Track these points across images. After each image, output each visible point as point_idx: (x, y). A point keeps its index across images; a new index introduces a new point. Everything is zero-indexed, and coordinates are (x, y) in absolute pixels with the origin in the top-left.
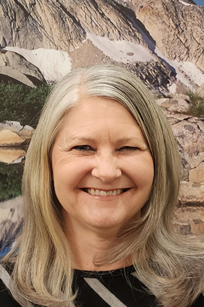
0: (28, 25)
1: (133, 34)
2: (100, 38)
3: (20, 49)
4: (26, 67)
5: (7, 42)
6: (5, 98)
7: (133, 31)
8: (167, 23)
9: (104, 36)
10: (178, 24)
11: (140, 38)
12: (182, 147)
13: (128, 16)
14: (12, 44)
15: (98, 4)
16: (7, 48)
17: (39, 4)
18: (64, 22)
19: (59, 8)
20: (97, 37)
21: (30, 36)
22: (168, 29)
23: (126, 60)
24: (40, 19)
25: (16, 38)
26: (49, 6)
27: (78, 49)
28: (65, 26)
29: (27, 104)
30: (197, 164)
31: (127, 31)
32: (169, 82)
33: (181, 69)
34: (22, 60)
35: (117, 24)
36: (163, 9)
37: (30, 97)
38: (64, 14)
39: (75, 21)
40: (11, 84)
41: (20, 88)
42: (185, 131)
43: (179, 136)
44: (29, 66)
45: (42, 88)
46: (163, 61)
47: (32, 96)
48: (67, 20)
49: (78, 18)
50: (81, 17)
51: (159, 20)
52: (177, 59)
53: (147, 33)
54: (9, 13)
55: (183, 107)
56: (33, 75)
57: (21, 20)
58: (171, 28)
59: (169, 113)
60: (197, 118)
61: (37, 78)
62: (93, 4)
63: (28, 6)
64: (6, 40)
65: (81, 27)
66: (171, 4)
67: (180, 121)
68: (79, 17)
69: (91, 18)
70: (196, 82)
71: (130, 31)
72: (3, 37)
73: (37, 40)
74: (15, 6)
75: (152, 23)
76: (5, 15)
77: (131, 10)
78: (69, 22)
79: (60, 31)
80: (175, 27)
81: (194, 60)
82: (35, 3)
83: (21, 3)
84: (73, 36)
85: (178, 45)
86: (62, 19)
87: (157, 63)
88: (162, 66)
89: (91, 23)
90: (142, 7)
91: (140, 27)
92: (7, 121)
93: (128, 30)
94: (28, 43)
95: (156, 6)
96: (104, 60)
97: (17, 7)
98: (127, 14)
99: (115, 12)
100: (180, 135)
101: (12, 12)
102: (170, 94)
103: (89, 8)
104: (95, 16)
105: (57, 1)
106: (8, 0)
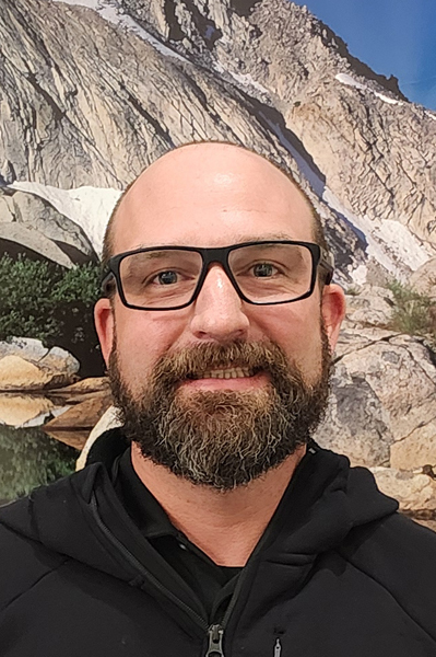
0: (61, 137)
1: (279, 161)
3: (43, 186)
4: (56, 225)
5: (17, 172)
6: (11, 290)
7: (278, 153)
8: (351, 139)
10: (372, 142)
11: (292, 169)
12: (376, 397)
13: (271, 124)
14: (27, 176)
15: (208, 97)
16: (16, 185)
17: (85, 93)
18: (136, 132)
19: (126, 104)
21: (65, 160)
22: (350, 151)
24: (86, 126)
25: (35, 163)
26: (106, 98)
28: (138, 140)
29: (57, 302)
30: (408, 432)
31: (267, 153)
32: (351, 262)
33: (377, 234)
34: (49, 211)
35: (246, 138)
36: (341, 109)
37: (63, 289)
38: (136, 115)
39: (159, 130)
40: (23, 259)
41: (44, 269)
42: (384, 364)
43: (371, 374)
44: (62, 222)
45: (89, 269)
46: (339, 217)
47: (68, 286)
48: (143, 127)
49: (166, 124)
50: (173, 121)
51: (332, 131)
52: (370, 213)
53: (309, 159)
54: (21, 112)
55: (379, 314)
56: (70, 241)
57: (47, 127)
58: (357, 148)
59: (352, 325)
60: (408, 337)
61: (80, 248)
62: (197, 96)
63: (62, 97)
64: (15, 166)
65: (171, 142)
66: (359, 99)
67: (374, 343)
68: (168, 122)
69: (192, 125)
70: (406, 263)
71: (272, 154)
72: (9, 162)
73: (79, 168)
74: (34, 97)
75: (319, 138)
76: (12, 116)
77: (275, 109)
78: (146, 133)
79: (128, 151)
80: (365, 148)
81: (404, 217)
82: (76, 92)
83: (48, 91)
85: (371, 184)
86: (133, 127)
87: (327, 221)
88: (338, 228)
89: (192, 135)
90: (298, 104)
91: (294, 144)
92: (15, 338)
93: (269, 150)
94: (61, 173)
95: (328, 104)
97: (39, 100)
98: (266, 117)
99: (243, 113)
100: (373, 371)
101: (29, 109)
102: (353, 285)
103: (188, 103)
104: (201, 120)
105: (123, 87)
106: (18, 83)
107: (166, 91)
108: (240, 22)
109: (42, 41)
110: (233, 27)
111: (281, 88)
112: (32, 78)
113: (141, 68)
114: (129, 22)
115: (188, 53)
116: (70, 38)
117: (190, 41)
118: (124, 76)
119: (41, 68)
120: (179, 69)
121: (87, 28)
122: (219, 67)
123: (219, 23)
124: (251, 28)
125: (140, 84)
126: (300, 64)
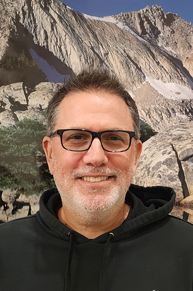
1: (181, 79)
2: (156, 81)
7: (180, 76)
9: (159, 79)
11: (185, 81)
13: (177, 64)
15: (155, 55)
17: (111, 54)
18: (129, 68)
19: (126, 58)
20: (154, 80)
23: (174, 98)
24: (111, 66)
26: (119, 56)
27: (139, 89)
28: (130, 71)
31: (176, 76)
35: (168, 70)
38: (129, 62)
39: (137, 67)
48: (132, 66)
53: (191, 78)
54: (88, 60)
57: (98, 66)
62: (151, 55)
63: (103, 55)
65: (142, 72)
68: (141, 64)
69: (149, 66)
71: (178, 76)
74: (93, 55)
76: (85, 62)
77: (179, 60)
78: (133, 68)
79: (126, 75)
82: (108, 53)
83: (98, 53)
84: (136, 79)
86: (128, 66)
89: (150, 69)
90: (187, 58)
91: (186, 73)
96: (158, 97)
97: (95, 56)
99: (168, 61)
101: (91, 59)
103: (148, 58)
104: (153, 64)
105: (125, 52)
106: (87, 50)
107: (140, 53)
108: (167, 28)
109: (96, 35)
110: (165, 30)
111: (182, 52)
112: (92, 48)
113: (132, 45)
114: (127, 28)
115: (148, 39)
116: (106, 34)
117: (149, 35)
118: (125, 48)
119: (96, 45)
120: (145, 45)
121: (112, 30)
122: (160, 45)
123: (160, 29)
124: (171, 30)
125: (131, 51)
126: (188, 43)
